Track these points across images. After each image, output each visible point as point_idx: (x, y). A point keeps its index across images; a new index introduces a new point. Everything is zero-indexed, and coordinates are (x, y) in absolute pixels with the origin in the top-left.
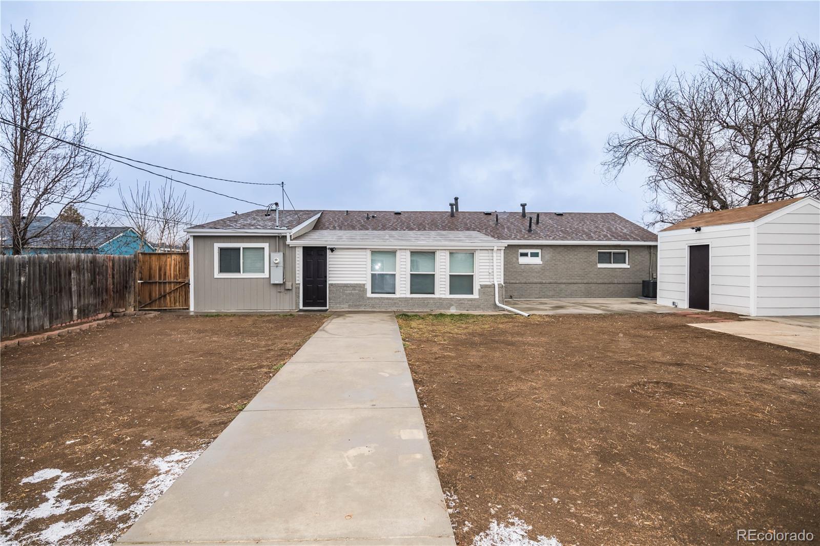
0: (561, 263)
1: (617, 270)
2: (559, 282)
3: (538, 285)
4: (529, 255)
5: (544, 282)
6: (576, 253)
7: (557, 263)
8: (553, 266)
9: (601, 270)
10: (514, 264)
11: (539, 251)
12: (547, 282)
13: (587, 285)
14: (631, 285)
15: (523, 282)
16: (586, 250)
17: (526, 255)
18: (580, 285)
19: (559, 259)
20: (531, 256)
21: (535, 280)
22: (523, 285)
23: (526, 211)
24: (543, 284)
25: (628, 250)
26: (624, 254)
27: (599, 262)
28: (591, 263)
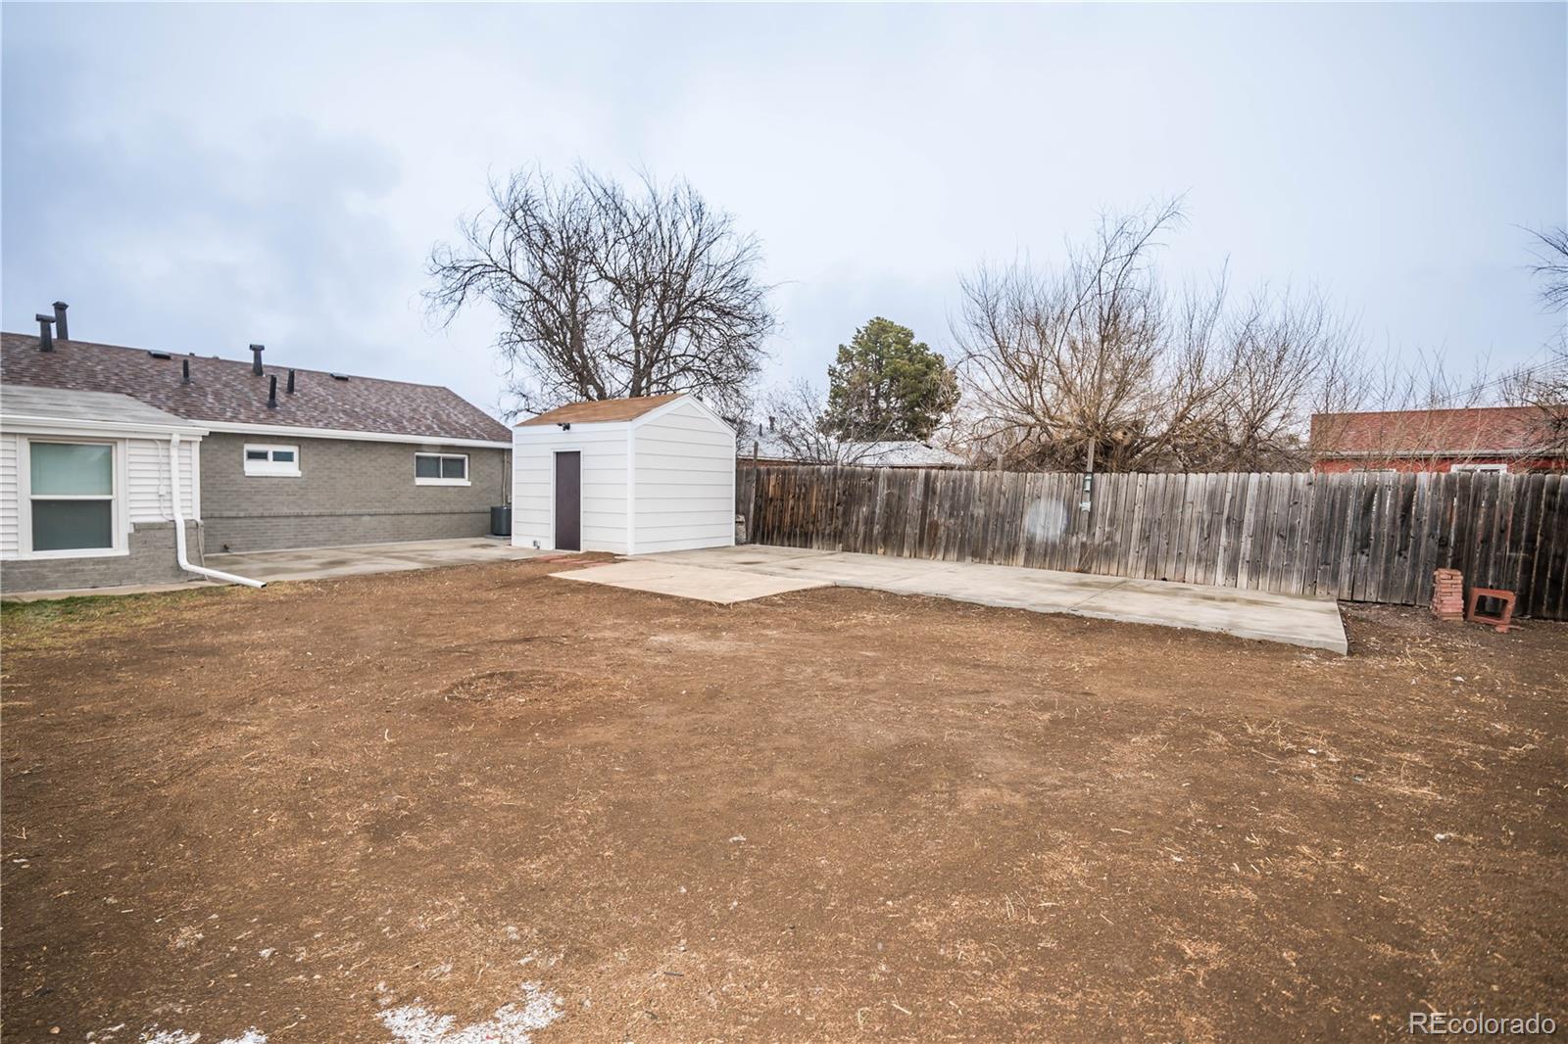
0: (342, 475)
1: (450, 489)
2: (338, 512)
3: (292, 519)
4: (270, 456)
5: (306, 513)
6: (373, 457)
7: (333, 475)
8: (325, 482)
9: (422, 489)
10: (232, 476)
11: (294, 449)
12: (314, 512)
13: (396, 517)
14: (472, 516)
15: (255, 514)
16: (393, 452)
17: (263, 456)
18: (383, 518)
19: (339, 466)
20: (274, 460)
21: (285, 511)
22: (256, 520)
23: (264, 363)
24: (303, 519)
25: (469, 455)
26: (462, 461)
27: (418, 475)
28: (403, 477)
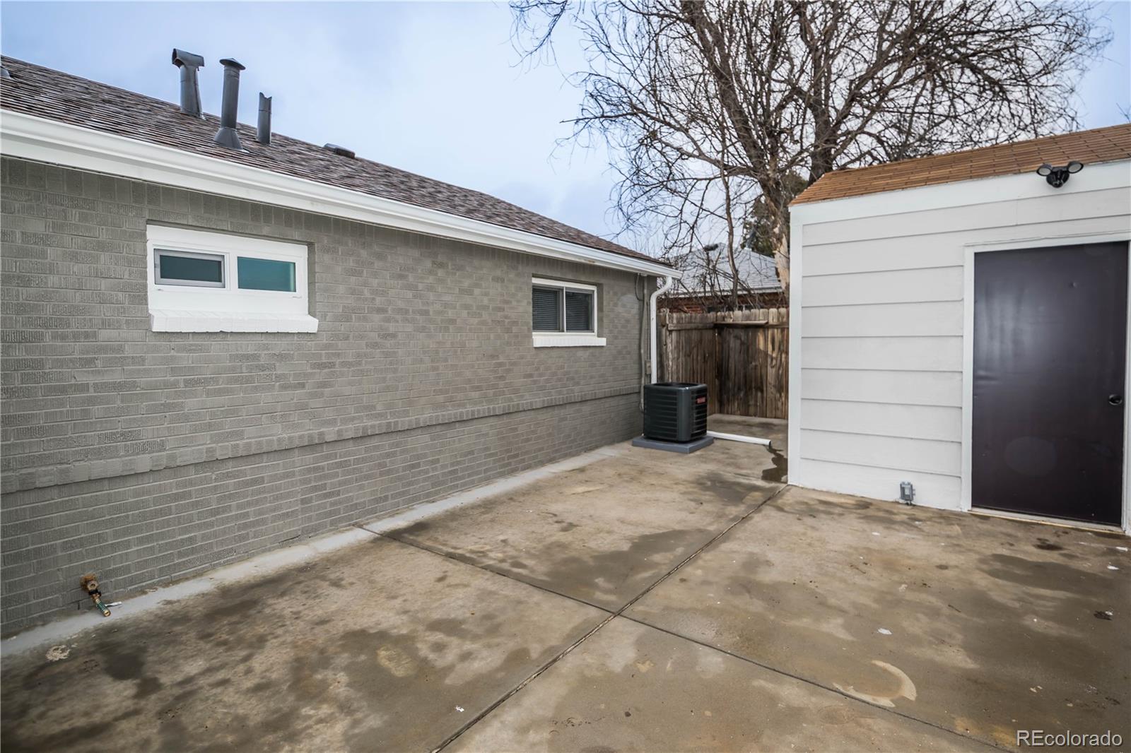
0: (409, 328)
1: (576, 354)
2: (404, 422)
3: (297, 458)
4: (231, 272)
5: (330, 433)
6: (466, 283)
7: (392, 327)
8: (375, 345)
9: (542, 355)
11: (295, 254)
12: (350, 430)
13: (505, 419)
14: (612, 402)
15: (188, 454)
16: (498, 273)
17: (207, 270)
18: (484, 426)
19: (401, 304)
20: (243, 284)
21: (278, 434)
22: (193, 475)
24: (326, 450)
25: (598, 285)
26: (588, 296)
27: (539, 325)
28: (515, 329)
